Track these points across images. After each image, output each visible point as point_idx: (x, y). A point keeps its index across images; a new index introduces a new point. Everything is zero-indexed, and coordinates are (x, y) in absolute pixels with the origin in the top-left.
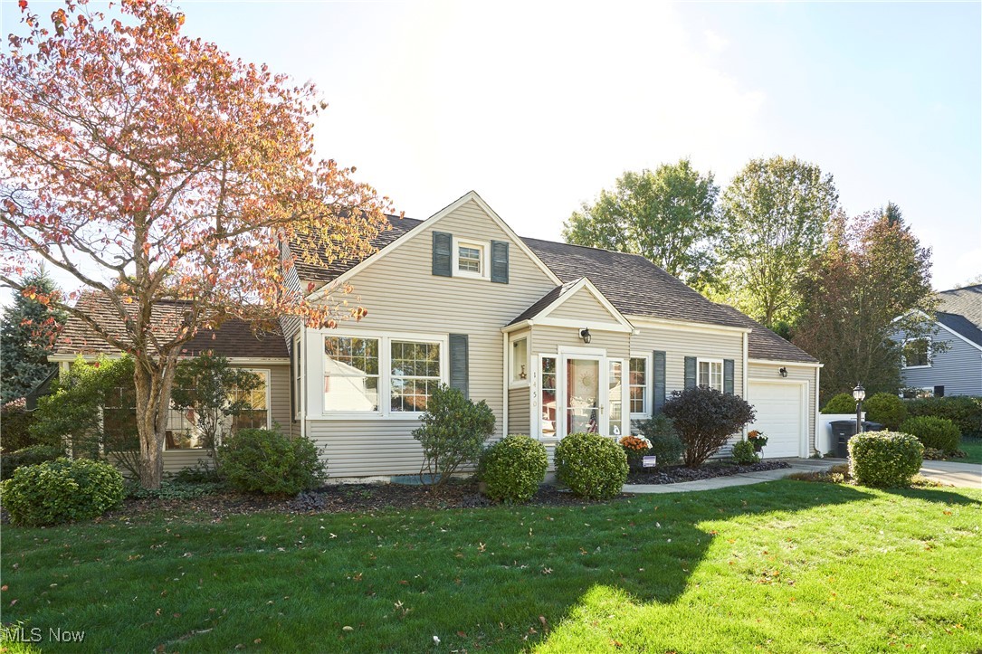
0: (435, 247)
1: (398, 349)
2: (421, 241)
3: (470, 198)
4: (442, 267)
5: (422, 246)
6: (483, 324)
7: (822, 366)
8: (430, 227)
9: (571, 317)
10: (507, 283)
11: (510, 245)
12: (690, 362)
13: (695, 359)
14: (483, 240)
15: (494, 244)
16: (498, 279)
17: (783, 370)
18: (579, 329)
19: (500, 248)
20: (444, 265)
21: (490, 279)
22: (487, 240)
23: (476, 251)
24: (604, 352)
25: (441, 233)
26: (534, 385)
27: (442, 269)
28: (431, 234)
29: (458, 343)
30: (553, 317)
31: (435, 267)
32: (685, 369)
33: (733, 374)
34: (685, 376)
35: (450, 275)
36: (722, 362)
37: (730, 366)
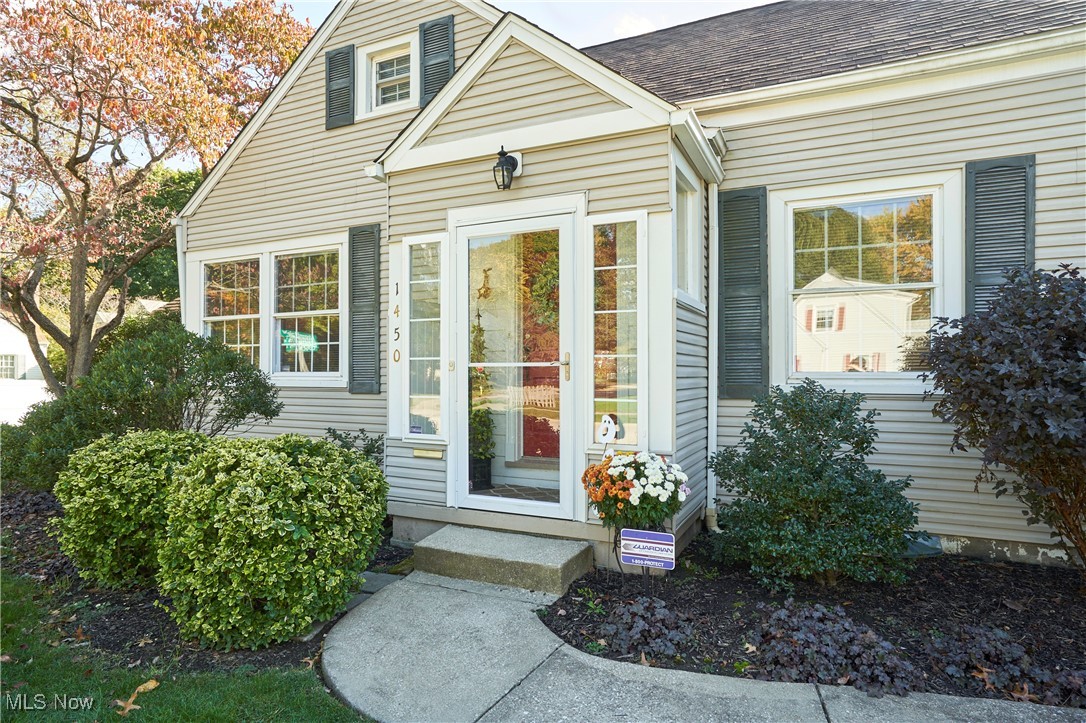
8: (321, 49)
11: (456, 19)
14: (407, 32)
15: (425, 31)
18: (494, 156)
19: (435, 34)
20: (344, 105)
21: (416, 104)
22: (414, 29)
23: (407, 59)
24: (578, 201)
25: (339, 52)
26: (396, 312)
27: (340, 111)
28: (323, 59)
29: (366, 240)
30: (432, 143)
31: (329, 116)
35: (351, 121)
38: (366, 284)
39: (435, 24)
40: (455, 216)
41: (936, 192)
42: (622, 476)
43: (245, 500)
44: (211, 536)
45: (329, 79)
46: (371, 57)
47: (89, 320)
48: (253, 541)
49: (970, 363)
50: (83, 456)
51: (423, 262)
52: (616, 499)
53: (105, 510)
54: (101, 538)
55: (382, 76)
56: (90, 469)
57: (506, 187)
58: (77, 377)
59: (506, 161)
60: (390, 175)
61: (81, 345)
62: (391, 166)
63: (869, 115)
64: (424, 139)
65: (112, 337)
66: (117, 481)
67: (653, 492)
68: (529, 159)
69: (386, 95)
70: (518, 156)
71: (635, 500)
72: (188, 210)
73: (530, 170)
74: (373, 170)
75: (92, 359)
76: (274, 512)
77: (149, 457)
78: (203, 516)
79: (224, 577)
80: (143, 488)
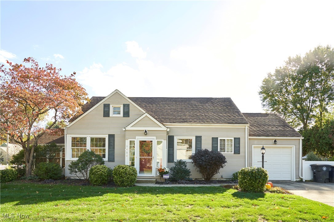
0: (104, 108)
1: (92, 139)
2: (100, 107)
3: (116, 92)
4: (106, 114)
5: (100, 109)
6: (120, 131)
7: (303, 138)
8: (102, 103)
9: (141, 127)
10: (129, 117)
11: (130, 105)
12: (215, 140)
13: (217, 138)
14: (120, 104)
15: (124, 105)
16: (125, 116)
17: (275, 141)
18: (144, 130)
19: (126, 106)
20: (107, 113)
21: (122, 116)
22: (121, 104)
23: (120, 108)
24: (155, 138)
25: (106, 104)
26: (127, 150)
28: (103, 105)
29: (111, 137)
30: (134, 127)
31: (104, 115)
32: (212, 142)
33: (239, 144)
34: (212, 145)
35: (109, 117)
36: (233, 139)
37: (238, 140)
38: (112, 144)
39: (126, 104)
40: (137, 137)
41: (192, 139)
42: (164, 169)
46: (113, 106)
49: (195, 158)
52: (163, 171)
57: (146, 135)
60: (126, 130)
63: (186, 129)
64: (132, 126)
67: (167, 171)
68: (148, 131)
70: (147, 131)
71: (165, 171)
73: (149, 133)
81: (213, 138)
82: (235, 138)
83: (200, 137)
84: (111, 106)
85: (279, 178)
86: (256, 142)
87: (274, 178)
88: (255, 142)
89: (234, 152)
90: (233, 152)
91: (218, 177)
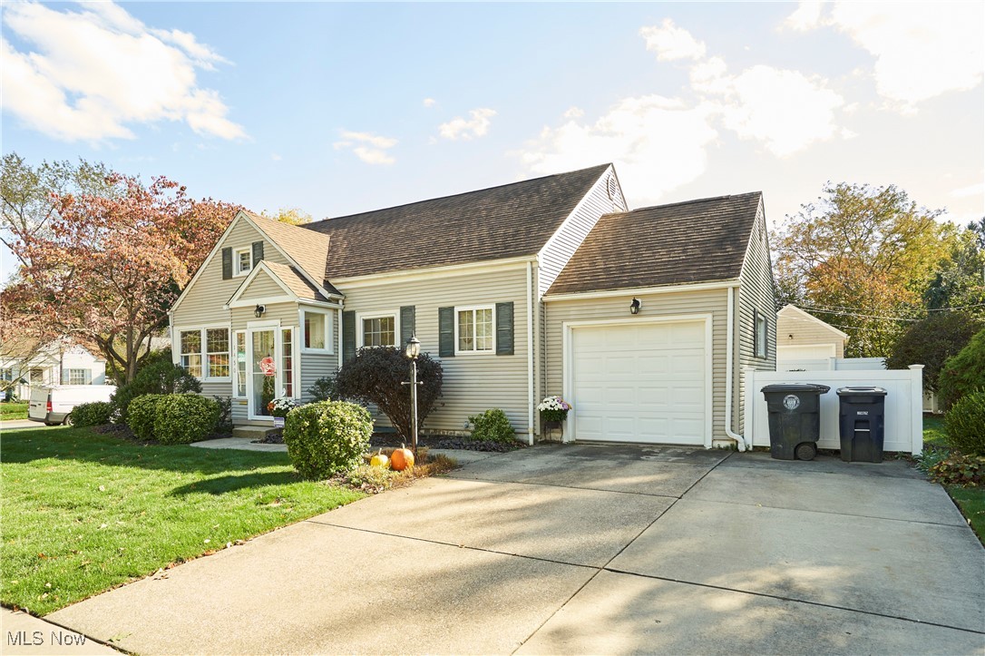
1: (209, 334)
3: (240, 216)
5: (218, 261)
9: (254, 297)
11: (264, 243)
12: (446, 315)
13: (452, 309)
14: (248, 244)
15: (254, 245)
17: (636, 304)
19: (257, 247)
20: (228, 270)
22: (250, 244)
23: (249, 254)
24: (278, 322)
25: (226, 249)
26: (234, 355)
27: (227, 274)
28: (221, 251)
30: (243, 300)
31: (224, 274)
32: (440, 322)
33: (512, 322)
34: (440, 330)
35: (231, 278)
36: (493, 307)
37: (506, 311)
39: (257, 243)
40: (249, 324)
41: (395, 316)
43: (173, 407)
44: (165, 416)
45: (223, 260)
46: (238, 252)
47: (135, 355)
48: (175, 417)
50: (135, 400)
51: (241, 339)
53: (141, 415)
54: (140, 423)
55: (243, 259)
56: (137, 404)
57: (260, 316)
58: (131, 379)
59: (260, 309)
60: (231, 309)
61: (132, 366)
62: (232, 305)
64: (240, 297)
65: (145, 362)
66: (145, 407)
68: (267, 307)
69: (245, 266)
70: (262, 307)
72: (173, 309)
73: (265, 311)
74: (225, 307)
75: (136, 371)
76: (180, 410)
77: (153, 401)
78: (164, 411)
79: (168, 425)
80: (151, 409)
81: (441, 310)
82: (498, 306)
83: (412, 309)
84: (234, 251)
85: (664, 434)
86: (574, 310)
87: (643, 433)
88: (572, 313)
89: (497, 348)
90: (494, 351)
91: (456, 428)
